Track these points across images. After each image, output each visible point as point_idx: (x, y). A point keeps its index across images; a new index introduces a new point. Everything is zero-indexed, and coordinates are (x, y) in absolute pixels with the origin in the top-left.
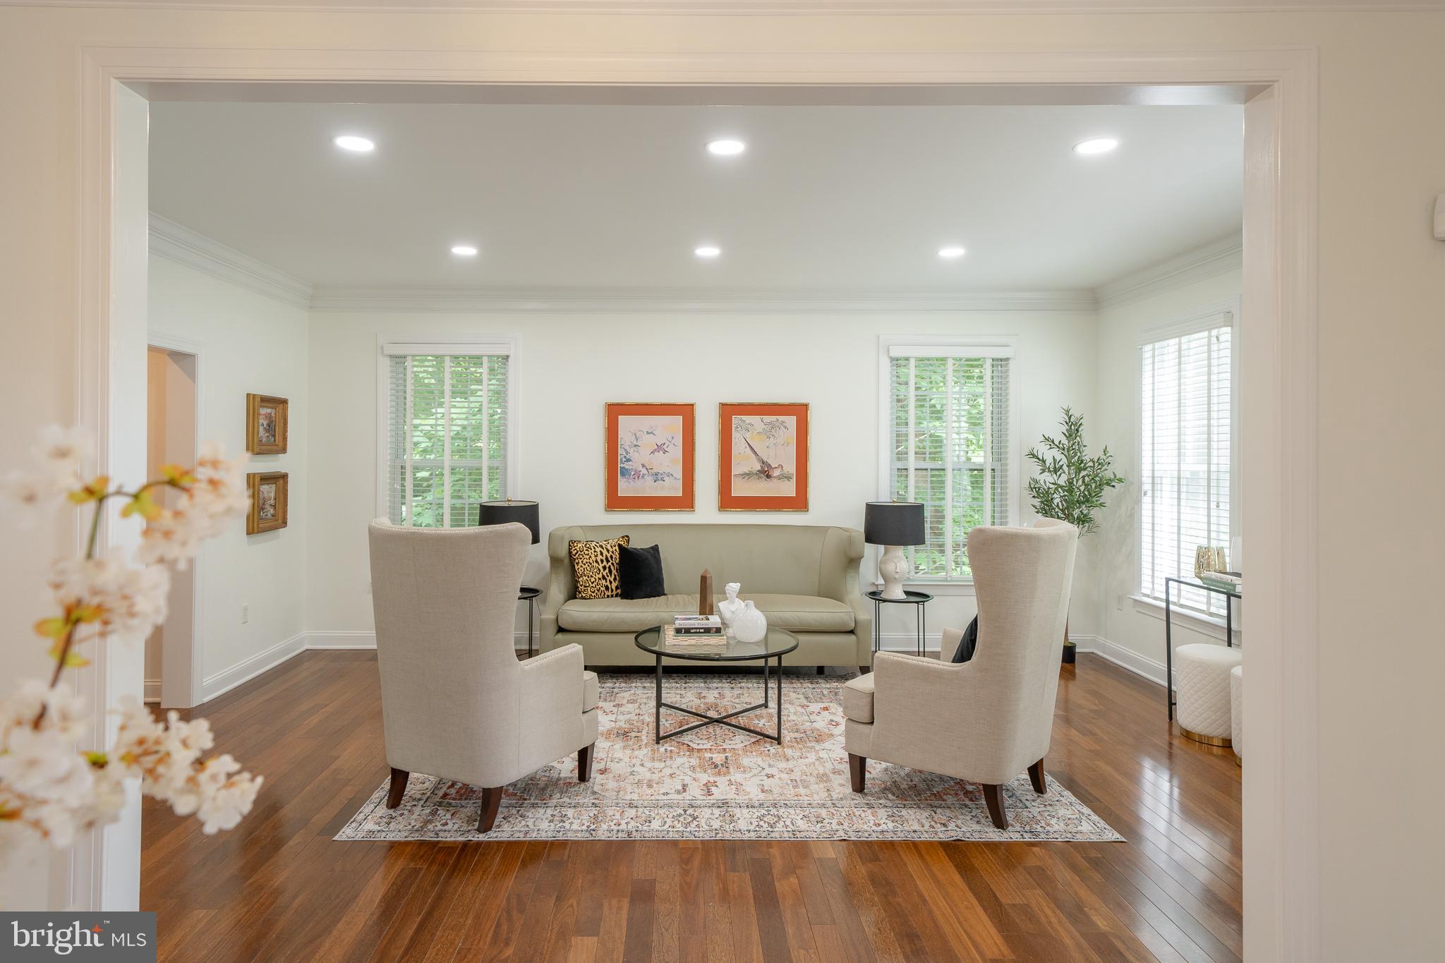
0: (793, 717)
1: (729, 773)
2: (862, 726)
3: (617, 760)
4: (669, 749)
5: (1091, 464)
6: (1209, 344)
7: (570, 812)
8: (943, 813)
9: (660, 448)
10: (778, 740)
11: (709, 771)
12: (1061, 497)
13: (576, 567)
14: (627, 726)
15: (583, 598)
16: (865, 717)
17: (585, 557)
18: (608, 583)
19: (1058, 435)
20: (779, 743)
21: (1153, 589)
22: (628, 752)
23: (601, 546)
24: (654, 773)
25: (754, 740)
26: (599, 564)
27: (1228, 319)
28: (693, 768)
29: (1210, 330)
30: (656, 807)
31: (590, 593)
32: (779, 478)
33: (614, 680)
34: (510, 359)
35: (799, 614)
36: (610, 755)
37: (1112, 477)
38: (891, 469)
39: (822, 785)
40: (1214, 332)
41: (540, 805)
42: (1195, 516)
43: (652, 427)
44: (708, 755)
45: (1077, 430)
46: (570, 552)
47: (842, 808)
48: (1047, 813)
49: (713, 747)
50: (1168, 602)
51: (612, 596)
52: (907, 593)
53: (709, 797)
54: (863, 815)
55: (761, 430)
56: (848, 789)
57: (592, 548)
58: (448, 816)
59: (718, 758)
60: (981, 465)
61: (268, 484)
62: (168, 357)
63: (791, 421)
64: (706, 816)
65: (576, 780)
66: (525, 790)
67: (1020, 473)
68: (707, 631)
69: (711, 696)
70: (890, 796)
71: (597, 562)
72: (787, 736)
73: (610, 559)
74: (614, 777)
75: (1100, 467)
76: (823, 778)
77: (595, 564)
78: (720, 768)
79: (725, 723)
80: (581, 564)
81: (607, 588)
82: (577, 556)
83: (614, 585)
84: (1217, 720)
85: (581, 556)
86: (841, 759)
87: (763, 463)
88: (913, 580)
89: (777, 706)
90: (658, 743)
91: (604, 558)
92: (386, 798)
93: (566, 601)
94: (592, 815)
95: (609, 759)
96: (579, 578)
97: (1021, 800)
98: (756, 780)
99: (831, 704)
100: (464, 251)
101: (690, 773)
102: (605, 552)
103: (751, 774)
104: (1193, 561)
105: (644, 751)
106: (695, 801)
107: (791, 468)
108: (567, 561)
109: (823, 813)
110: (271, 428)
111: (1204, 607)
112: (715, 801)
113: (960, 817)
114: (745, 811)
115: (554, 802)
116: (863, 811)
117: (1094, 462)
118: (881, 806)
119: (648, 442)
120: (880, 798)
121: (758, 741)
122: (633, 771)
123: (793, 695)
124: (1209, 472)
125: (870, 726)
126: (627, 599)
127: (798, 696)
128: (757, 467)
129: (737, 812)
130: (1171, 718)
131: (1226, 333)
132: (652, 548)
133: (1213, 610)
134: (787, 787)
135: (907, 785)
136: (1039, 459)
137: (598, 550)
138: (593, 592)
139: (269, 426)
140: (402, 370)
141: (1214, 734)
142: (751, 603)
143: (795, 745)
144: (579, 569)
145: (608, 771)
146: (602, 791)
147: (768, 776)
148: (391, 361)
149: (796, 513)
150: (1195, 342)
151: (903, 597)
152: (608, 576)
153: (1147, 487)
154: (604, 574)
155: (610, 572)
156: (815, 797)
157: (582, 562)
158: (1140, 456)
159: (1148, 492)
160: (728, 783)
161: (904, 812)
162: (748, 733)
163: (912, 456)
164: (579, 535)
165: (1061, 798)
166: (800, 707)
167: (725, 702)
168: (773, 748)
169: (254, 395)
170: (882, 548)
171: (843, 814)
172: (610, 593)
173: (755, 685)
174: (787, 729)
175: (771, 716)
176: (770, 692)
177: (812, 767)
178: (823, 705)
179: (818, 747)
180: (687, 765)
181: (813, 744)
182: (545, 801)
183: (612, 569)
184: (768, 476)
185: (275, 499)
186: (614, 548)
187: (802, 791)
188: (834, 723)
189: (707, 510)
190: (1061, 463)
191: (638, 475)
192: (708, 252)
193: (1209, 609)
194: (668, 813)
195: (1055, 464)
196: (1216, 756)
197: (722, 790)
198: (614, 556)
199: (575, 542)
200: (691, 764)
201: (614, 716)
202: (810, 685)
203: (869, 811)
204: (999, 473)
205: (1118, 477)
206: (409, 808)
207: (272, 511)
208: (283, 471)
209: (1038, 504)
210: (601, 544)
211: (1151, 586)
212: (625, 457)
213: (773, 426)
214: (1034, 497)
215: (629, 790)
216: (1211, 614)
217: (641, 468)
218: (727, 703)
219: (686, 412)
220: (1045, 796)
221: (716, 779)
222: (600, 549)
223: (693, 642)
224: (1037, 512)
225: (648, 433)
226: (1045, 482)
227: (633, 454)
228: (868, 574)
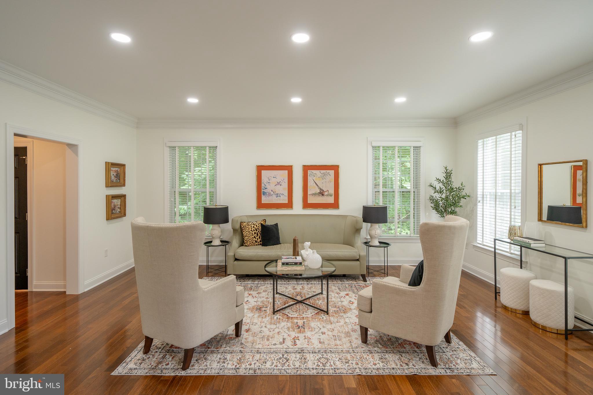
0: (333, 299)
1: (304, 332)
2: (366, 314)
3: (255, 324)
4: (279, 317)
5: (455, 189)
6: (511, 139)
7: (228, 356)
8: (406, 357)
9: (279, 184)
10: (327, 312)
11: (296, 330)
12: (443, 203)
13: (243, 233)
14: (261, 304)
15: (246, 246)
16: (368, 309)
17: (247, 229)
18: (257, 240)
19: (442, 177)
20: (328, 314)
21: (483, 241)
22: (260, 319)
23: (254, 224)
24: (270, 332)
25: (316, 312)
26: (252, 232)
27: (521, 127)
28: (288, 328)
29: (511, 132)
30: (270, 353)
31: (249, 244)
32: (327, 195)
33: (259, 280)
34: (217, 148)
35: (336, 253)
36: (252, 321)
37: (465, 195)
38: (373, 192)
39: (347, 339)
40: (513, 133)
41: (215, 352)
42: (503, 212)
43: (275, 175)
44: (296, 321)
45: (450, 175)
46: (241, 227)
47: (357, 353)
48: (454, 356)
49: (298, 316)
50: (495, 248)
51: (258, 245)
52: (380, 242)
53: (295, 347)
54: (368, 358)
55: (320, 176)
56: (360, 341)
57: (250, 225)
58: (170, 359)
59: (300, 322)
60: (409, 190)
61: (117, 199)
62: (66, 146)
63: (332, 172)
64: (293, 359)
65: (234, 336)
66: (210, 342)
67: (425, 193)
68: (296, 264)
69: (299, 288)
70: (379, 345)
71: (252, 231)
72: (331, 310)
73: (257, 229)
74: (252, 334)
75: (459, 190)
76: (348, 334)
77: (251, 232)
78: (300, 328)
79: (304, 303)
80: (245, 231)
81: (256, 241)
82: (244, 228)
83: (259, 240)
84: (521, 303)
85: (245, 228)
86: (355, 323)
87: (321, 189)
88: (382, 237)
89: (326, 294)
90: (274, 314)
91: (255, 229)
92: (143, 349)
93: (239, 247)
94: (238, 358)
95: (251, 324)
96: (244, 237)
97: (441, 348)
98: (317, 336)
99: (350, 292)
100: (193, 100)
101: (287, 332)
102: (255, 227)
103: (315, 332)
104: (507, 231)
105: (268, 318)
106: (288, 349)
107: (332, 191)
108: (239, 230)
109: (349, 356)
110: (118, 176)
111: (508, 250)
112: (297, 349)
113: (414, 359)
114: (312, 355)
115: (221, 350)
116: (367, 355)
117: (457, 189)
118: (376, 352)
119: (274, 181)
120: (375, 347)
121: (318, 313)
122: (261, 331)
123: (333, 288)
124: (511, 193)
125: (370, 314)
126: (264, 246)
127: (336, 288)
128: (318, 191)
129: (308, 355)
130: (496, 299)
131: (519, 133)
132: (275, 224)
133: (512, 251)
134: (331, 340)
135: (387, 338)
136: (434, 187)
137: (252, 226)
138: (250, 243)
139: (117, 176)
140: (174, 152)
141: (519, 309)
142: (315, 251)
143: (335, 314)
144: (245, 233)
145: (250, 330)
146: (246, 343)
147: (323, 333)
148: (169, 149)
149: (334, 210)
150: (504, 139)
151: (378, 244)
152: (256, 237)
153: (479, 199)
154: (255, 236)
155: (257, 235)
156: (345, 346)
157: (246, 231)
158: (477, 186)
159: (481, 201)
160: (304, 337)
161: (387, 356)
162: (314, 308)
163: (381, 186)
164: (245, 220)
165: (459, 346)
166: (336, 294)
167: (304, 291)
168: (325, 317)
169: (108, 162)
170: (369, 224)
171: (358, 357)
172: (257, 244)
173: (317, 282)
174: (331, 306)
175: (324, 298)
176: (324, 286)
177: (342, 328)
178: (346, 293)
179: (345, 316)
180: (286, 327)
181: (342, 314)
182: (218, 349)
183: (258, 234)
184: (323, 195)
185: (120, 205)
186: (259, 225)
187: (338, 342)
188: (351, 303)
189: (298, 208)
190: (443, 189)
191: (270, 195)
192: (296, 100)
193: (510, 251)
194: (275, 357)
195: (440, 189)
196: (519, 318)
197: (301, 343)
198: (259, 228)
199: (243, 222)
200: (288, 326)
201: (257, 299)
202: (340, 282)
203: (370, 355)
204: (417, 193)
205: (467, 195)
206: (153, 353)
207: (119, 210)
208: (124, 194)
209: (433, 206)
210: (254, 223)
211: (482, 240)
212: (264, 187)
213: (324, 174)
214: (431, 203)
215: (258, 342)
216: (511, 253)
217: (271, 192)
218: (306, 292)
219: (289, 169)
220: (451, 344)
221: (299, 335)
222: (254, 225)
223: (290, 269)
224: (433, 209)
225: (274, 177)
226: (436, 197)
227: (268, 186)
228: (364, 234)
